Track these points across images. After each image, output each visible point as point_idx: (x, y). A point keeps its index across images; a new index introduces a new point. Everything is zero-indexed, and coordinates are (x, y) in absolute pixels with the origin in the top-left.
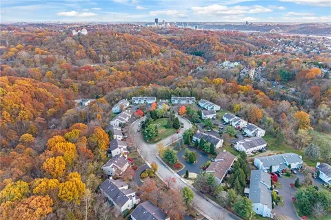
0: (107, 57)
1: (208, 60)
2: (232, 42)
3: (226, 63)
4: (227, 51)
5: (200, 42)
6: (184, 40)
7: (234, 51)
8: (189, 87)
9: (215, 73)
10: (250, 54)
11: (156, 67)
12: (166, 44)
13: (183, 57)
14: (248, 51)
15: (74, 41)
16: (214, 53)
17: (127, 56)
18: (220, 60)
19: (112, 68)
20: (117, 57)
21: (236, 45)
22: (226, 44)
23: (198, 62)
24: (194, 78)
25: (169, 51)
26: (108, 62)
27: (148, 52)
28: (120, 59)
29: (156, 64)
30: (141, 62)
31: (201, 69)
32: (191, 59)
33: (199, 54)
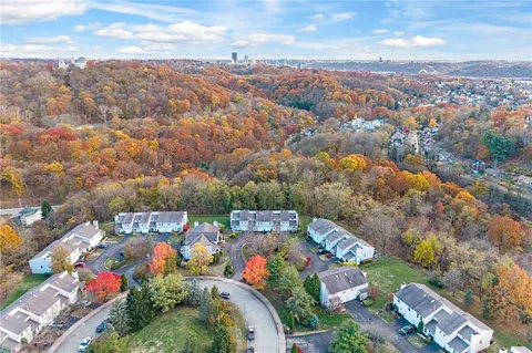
0: (115, 110)
1: (323, 117)
2: (364, 86)
3: (357, 122)
4: (356, 101)
5: (306, 86)
6: (277, 82)
7: (368, 100)
8: (280, 178)
9: (339, 142)
10: (397, 107)
11: (217, 130)
12: (245, 89)
13: (275, 111)
14: (393, 100)
15: (53, 79)
16: (332, 104)
17: (159, 109)
18: (345, 116)
19: (119, 133)
20: (138, 110)
21: (369, 91)
22: (352, 88)
23: (303, 121)
24: (294, 153)
25: (248, 101)
26: (116, 119)
27: (205, 100)
28: (143, 114)
29: (218, 123)
30: (187, 119)
31: (309, 134)
32: (289, 115)
33: (306, 107)
